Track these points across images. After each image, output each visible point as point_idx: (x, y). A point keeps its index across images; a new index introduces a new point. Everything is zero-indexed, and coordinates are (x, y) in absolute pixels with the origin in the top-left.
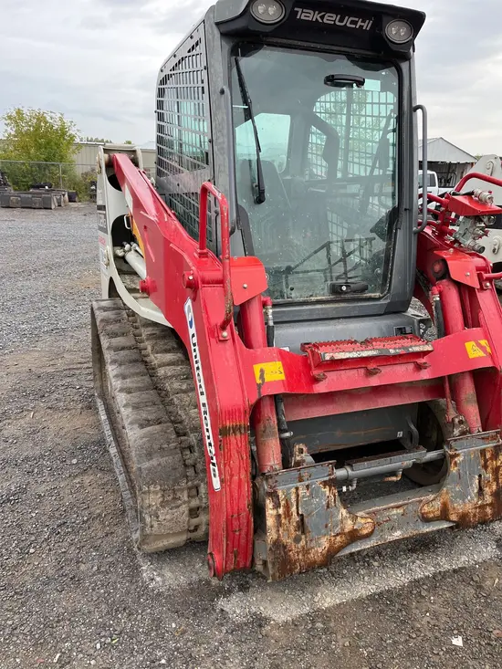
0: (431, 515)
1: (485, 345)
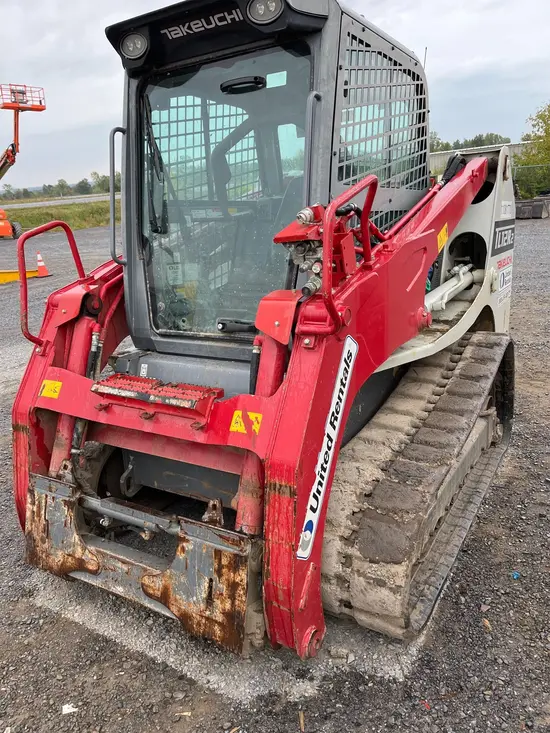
0: (151, 592)
1: (254, 420)
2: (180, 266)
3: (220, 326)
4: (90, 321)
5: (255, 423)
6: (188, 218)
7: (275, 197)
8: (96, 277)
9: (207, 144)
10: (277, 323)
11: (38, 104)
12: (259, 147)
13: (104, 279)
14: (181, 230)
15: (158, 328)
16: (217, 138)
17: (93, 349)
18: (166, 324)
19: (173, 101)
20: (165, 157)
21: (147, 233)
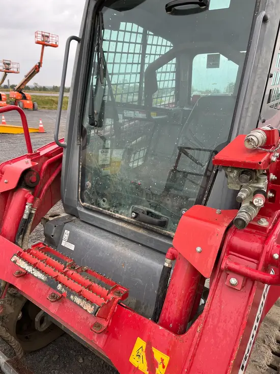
1: (159, 361)
2: (110, 150)
3: (134, 215)
4: (27, 192)
5: (160, 366)
6: (120, 116)
7: (186, 108)
8: (42, 153)
9: (143, 63)
10: (199, 249)
11: (55, 43)
12: (178, 72)
13: (48, 156)
14: (114, 124)
15: (83, 201)
16: (150, 60)
17: (25, 217)
18: (90, 199)
19: (123, 25)
20: (109, 68)
21: (86, 124)
